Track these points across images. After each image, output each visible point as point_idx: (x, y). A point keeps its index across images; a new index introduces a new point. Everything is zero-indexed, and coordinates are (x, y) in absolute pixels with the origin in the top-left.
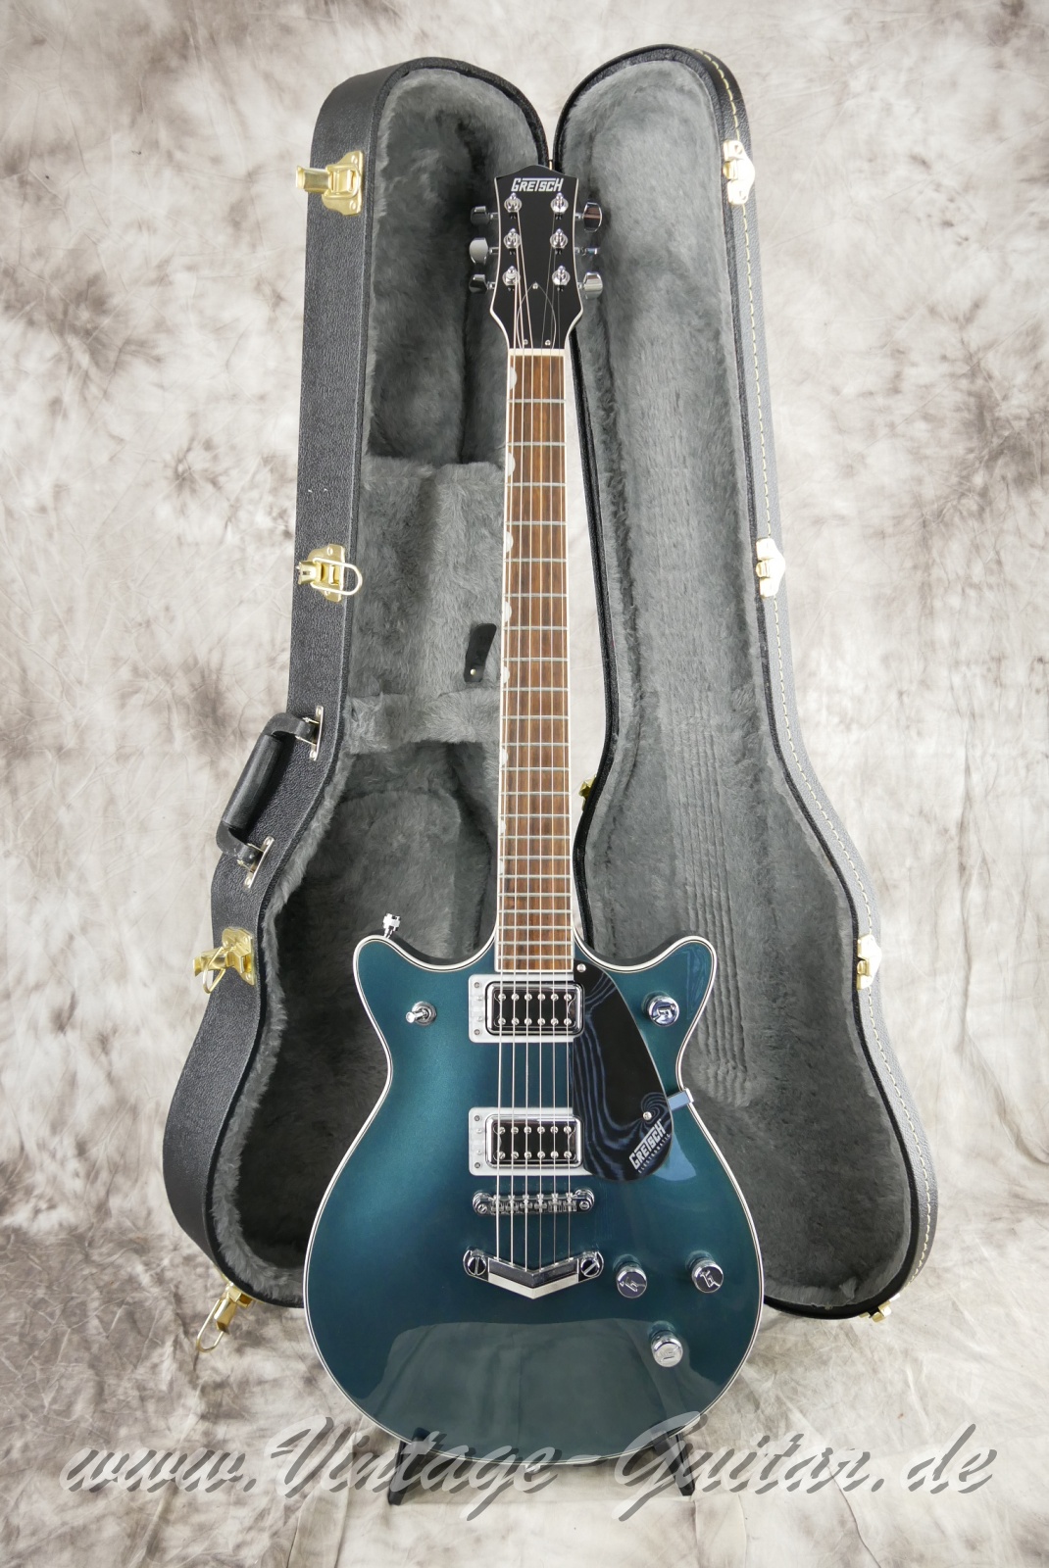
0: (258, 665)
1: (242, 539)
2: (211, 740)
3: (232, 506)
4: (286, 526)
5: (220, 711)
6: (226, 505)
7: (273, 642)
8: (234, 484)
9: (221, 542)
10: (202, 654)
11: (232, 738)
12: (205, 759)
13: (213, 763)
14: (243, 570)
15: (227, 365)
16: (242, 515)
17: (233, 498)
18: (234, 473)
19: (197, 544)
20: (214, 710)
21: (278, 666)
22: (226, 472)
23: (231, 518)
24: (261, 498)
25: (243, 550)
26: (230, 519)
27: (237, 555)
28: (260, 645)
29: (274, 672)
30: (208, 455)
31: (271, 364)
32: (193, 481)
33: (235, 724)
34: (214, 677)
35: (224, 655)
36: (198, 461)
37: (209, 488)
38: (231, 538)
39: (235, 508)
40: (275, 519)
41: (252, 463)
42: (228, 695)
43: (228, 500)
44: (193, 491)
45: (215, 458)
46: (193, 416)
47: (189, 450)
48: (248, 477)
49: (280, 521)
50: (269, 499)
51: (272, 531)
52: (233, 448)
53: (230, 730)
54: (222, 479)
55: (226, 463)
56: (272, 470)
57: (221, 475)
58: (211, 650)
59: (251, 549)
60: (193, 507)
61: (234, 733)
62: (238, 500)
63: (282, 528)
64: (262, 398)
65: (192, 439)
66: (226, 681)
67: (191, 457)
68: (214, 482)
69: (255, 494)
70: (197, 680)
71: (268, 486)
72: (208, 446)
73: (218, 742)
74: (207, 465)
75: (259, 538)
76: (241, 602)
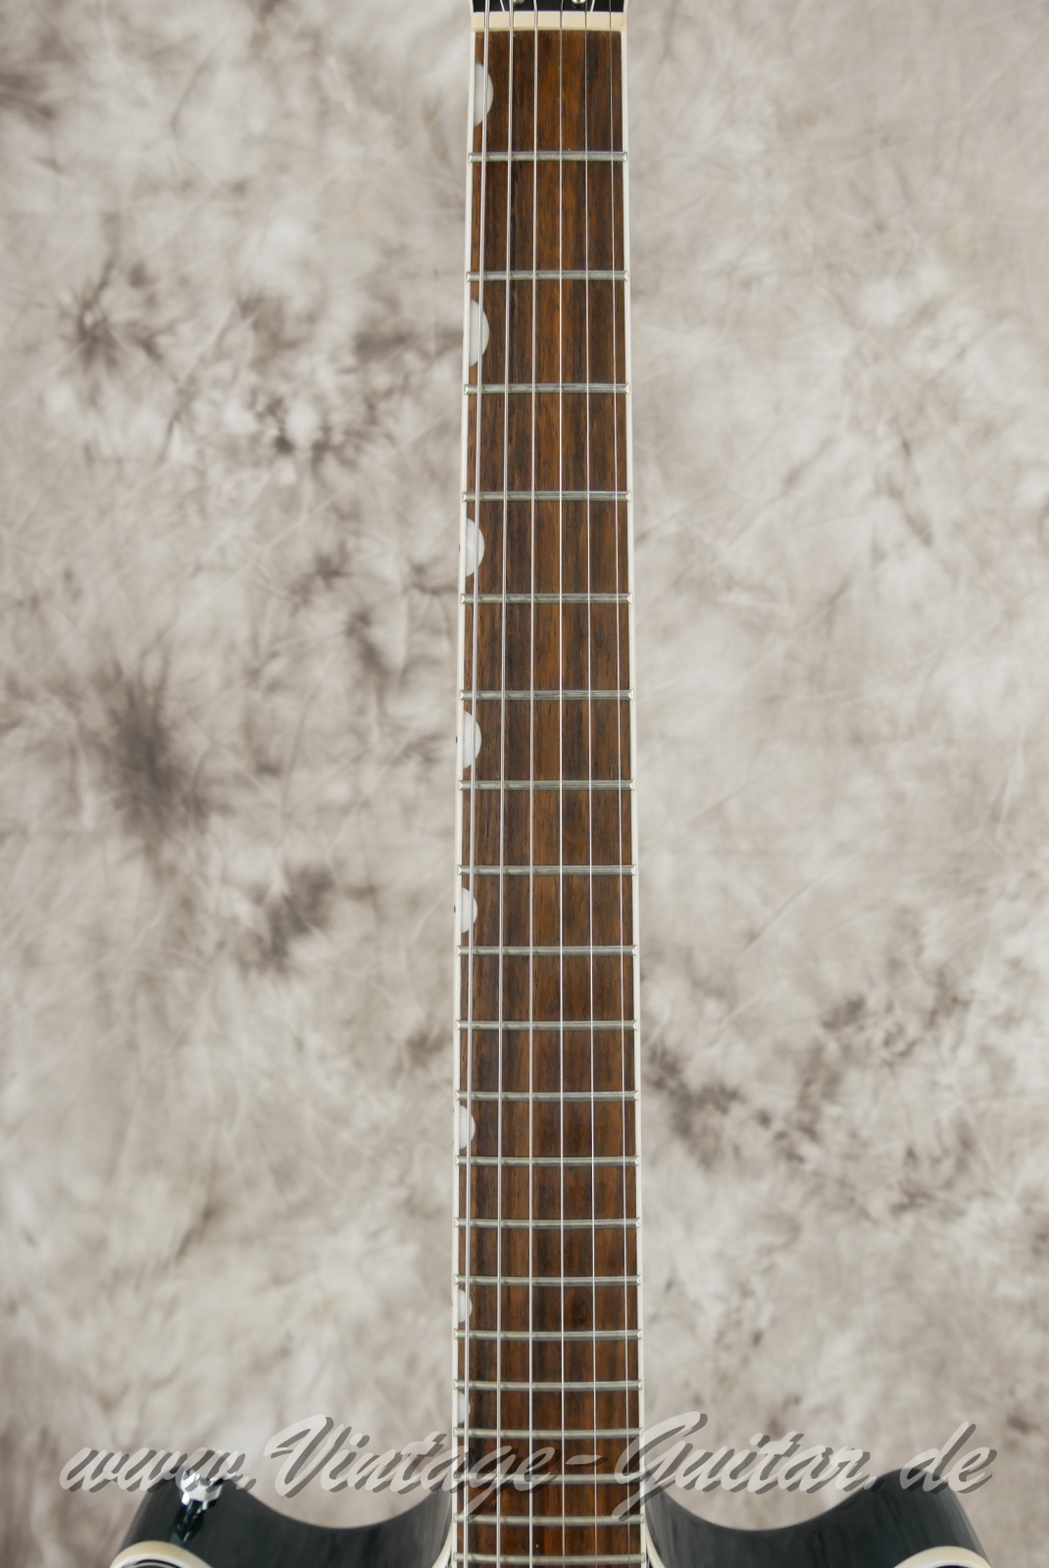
0: (228, 683)
1: (201, 454)
2: (146, 810)
3: (181, 392)
4: (282, 430)
5: (162, 762)
6: (169, 389)
7: (254, 641)
8: (186, 349)
9: (162, 457)
10: (129, 656)
11: (181, 810)
12: (136, 842)
13: (150, 851)
14: (203, 512)
15: (175, 124)
16: (201, 408)
17: (183, 376)
18: (186, 330)
19: (119, 461)
20: (151, 759)
21: (263, 683)
22: (170, 328)
23: (180, 413)
24: (235, 377)
25: (201, 473)
26: (176, 417)
27: (190, 483)
28: (232, 646)
29: (257, 696)
30: (137, 296)
31: (257, 124)
32: (110, 343)
33: (187, 787)
34: (150, 701)
35: (166, 663)
36: (120, 306)
37: (140, 357)
38: (181, 451)
39: (187, 394)
40: (260, 417)
41: (220, 311)
42: (176, 735)
43: (175, 379)
44: (112, 363)
45: (151, 302)
46: (112, 221)
47: (104, 284)
48: (211, 338)
49: (270, 420)
50: (249, 378)
51: (255, 439)
52: (184, 282)
53: (177, 798)
54: (163, 341)
55: (171, 310)
56: (256, 326)
57: (161, 332)
58: (144, 654)
59: (216, 472)
60: (113, 394)
61: (185, 801)
62: (193, 380)
63: (272, 432)
64: (240, 188)
65: (109, 266)
66: (171, 709)
67: (108, 298)
68: (149, 346)
69: (224, 369)
70: (121, 704)
71: (248, 355)
72: (138, 277)
73: (158, 815)
74: (135, 314)
75: (232, 451)
76: (198, 569)
